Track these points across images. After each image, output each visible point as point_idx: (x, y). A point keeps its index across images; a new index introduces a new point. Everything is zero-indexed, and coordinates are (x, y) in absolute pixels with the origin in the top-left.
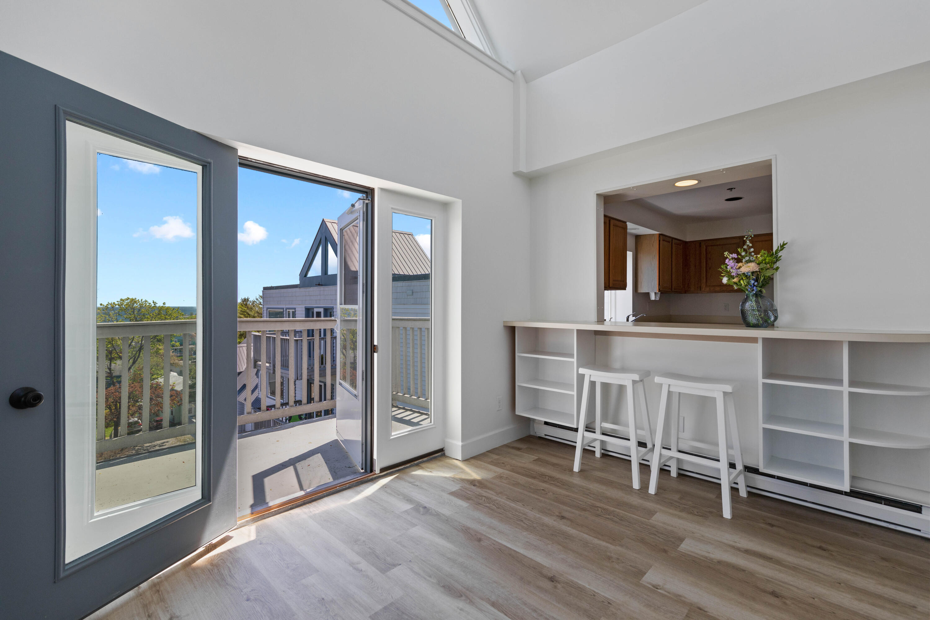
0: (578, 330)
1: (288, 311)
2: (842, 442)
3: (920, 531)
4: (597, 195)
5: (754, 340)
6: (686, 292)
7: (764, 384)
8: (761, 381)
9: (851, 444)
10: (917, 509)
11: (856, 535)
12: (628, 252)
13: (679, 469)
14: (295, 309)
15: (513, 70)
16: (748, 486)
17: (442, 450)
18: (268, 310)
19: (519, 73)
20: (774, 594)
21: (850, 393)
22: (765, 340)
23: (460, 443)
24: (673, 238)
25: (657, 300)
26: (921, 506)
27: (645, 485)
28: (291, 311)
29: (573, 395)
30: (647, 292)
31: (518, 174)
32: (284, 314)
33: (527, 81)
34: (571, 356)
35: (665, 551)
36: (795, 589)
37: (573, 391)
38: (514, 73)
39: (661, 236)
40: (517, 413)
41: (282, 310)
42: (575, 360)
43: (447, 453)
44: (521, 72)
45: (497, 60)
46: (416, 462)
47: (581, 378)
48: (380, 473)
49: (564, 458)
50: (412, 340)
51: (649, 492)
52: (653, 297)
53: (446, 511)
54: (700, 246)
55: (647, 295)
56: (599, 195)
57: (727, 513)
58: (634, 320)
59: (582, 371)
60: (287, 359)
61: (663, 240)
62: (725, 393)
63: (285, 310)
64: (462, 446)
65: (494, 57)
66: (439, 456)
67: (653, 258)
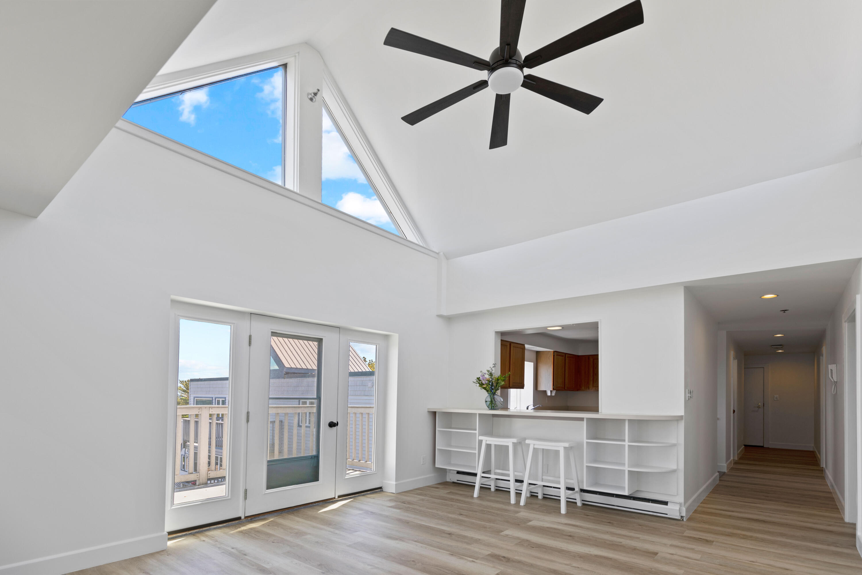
0: (479, 414)
1: (218, 400)
2: (624, 470)
3: (667, 514)
4: (495, 332)
5: (582, 419)
6: (578, 390)
7: (587, 442)
8: (585, 441)
9: (629, 471)
10: (666, 503)
11: (634, 518)
12: (526, 363)
13: (544, 494)
14: (225, 398)
15: (437, 252)
16: (582, 500)
17: (381, 488)
18: (195, 399)
19: (442, 253)
20: (570, 536)
21: (629, 446)
22: (589, 419)
23: (394, 483)
24: (566, 354)
25: (553, 396)
26: (668, 502)
27: (518, 502)
28: (221, 400)
29: (476, 453)
30: (544, 390)
31: (440, 316)
32: (213, 402)
33: (447, 258)
34: (476, 430)
35: (519, 525)
36: (583, 534)
37: (476, 451)
38: (438, 254)
39: (555, 352)
40: (437, 466)
41: (211, 399)
42: (477, 432)
43: (384, 489)
44: (443, 253)
45: (427, 247)
46: (362, 494)
47: (480, 442)
48: (338, 498)
49: (468, 492)
50: (355, 421)
51: (520, 505)
52: (549, 394)
53: (386, 513)
54: (589, 359)
55: (545, 392)
56: (497, 333)
57: (563, 510)
58: (533, 409)
59: (481, 438)
60: (220, 440)
61: (557, 355)
62: (565, 448)
63: (214, 399)
64: (396, 485)
65: (425, 246)
66: (378, 491)
67: (549, 367)
